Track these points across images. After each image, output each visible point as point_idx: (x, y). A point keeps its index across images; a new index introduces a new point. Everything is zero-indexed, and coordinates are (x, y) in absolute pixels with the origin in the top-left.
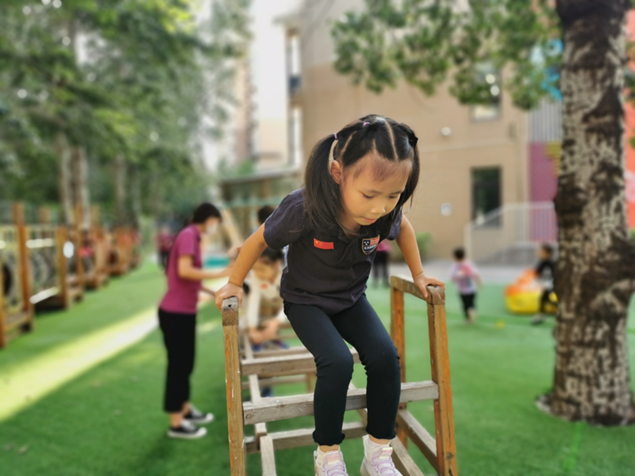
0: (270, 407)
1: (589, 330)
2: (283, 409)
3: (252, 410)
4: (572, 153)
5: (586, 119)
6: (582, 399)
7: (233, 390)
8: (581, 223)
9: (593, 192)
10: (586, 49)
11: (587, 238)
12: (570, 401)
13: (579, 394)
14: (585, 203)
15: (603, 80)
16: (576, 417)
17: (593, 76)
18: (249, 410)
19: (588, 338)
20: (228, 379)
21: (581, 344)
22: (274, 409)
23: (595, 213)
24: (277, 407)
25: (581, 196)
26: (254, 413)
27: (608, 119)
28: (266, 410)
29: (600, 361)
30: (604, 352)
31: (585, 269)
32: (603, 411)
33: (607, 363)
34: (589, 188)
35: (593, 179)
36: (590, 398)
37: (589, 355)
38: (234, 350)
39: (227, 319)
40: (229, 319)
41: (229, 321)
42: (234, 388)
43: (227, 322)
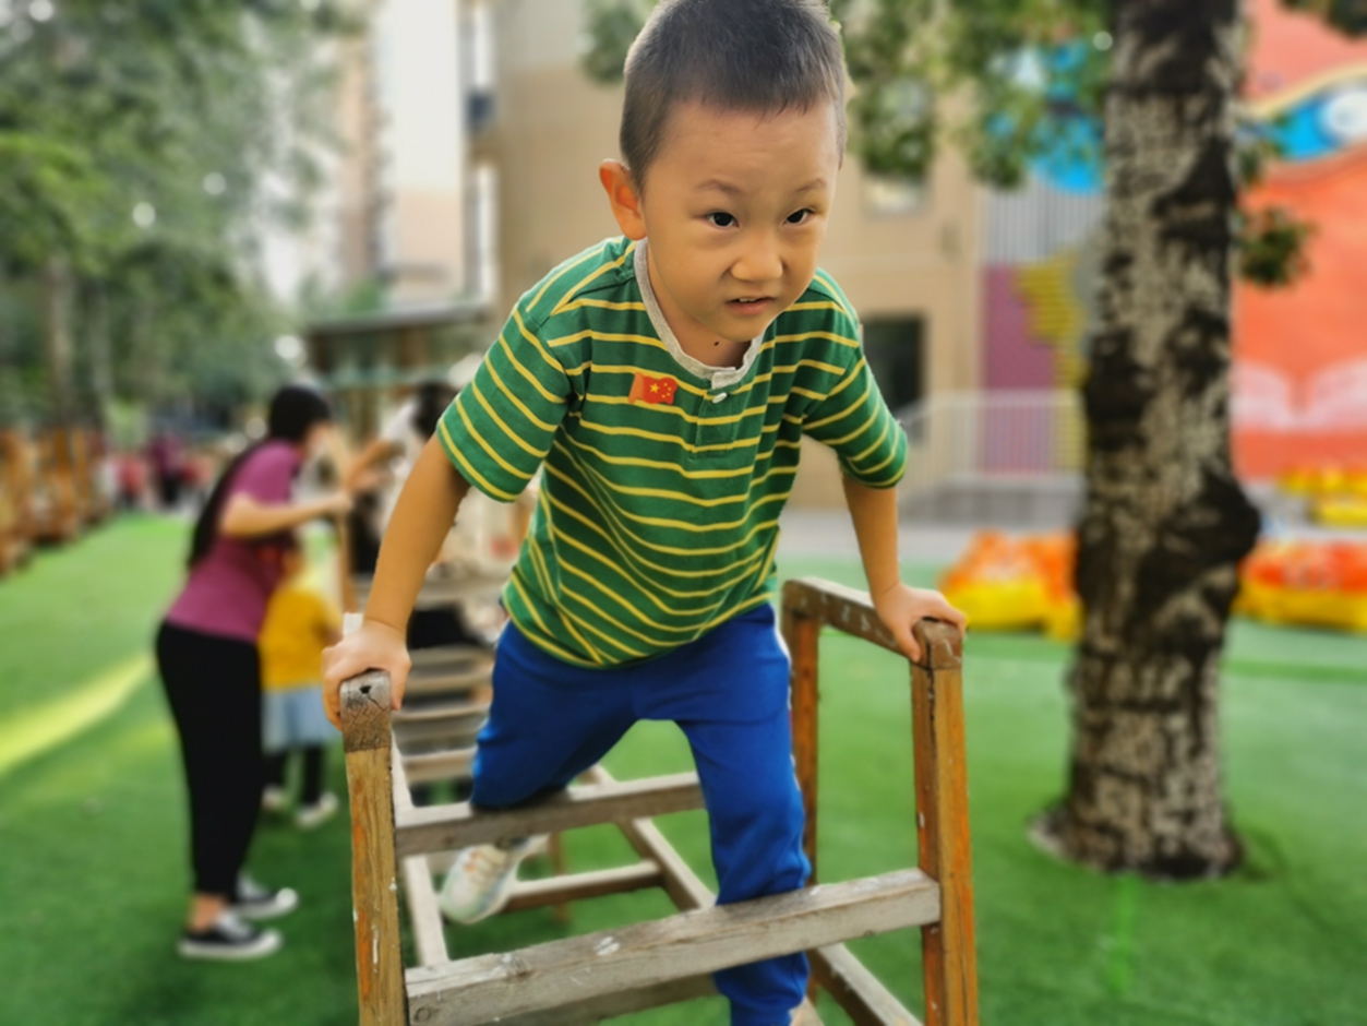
0: (485, 983)
1: (1149, 674)
2: (524, 983)
3: (433, 995)
4: (1126, 286)
5: (1160, 208)
6: (1131, 824)
7: (375, 942)
8: (1141, 443)
9: (1168, 373)
10: (1165, 51)
11: (1151, 475)
12: (1104, 828)
13: (1124, 812)
14: (1149, 396)
15: (1200, 121)
16: (1116, 863)
17: (1179, 112)
18: (423, 996)
19: (1146, 692)
20: (360, 909)
21: (1132, 705)
22: (497, 985)
23: (1171, 420)
24: (508, 979)
25: (1144, 382)
26: (438, 1003)
27: (1204, 210)
28: (475, 990)
29: (1169, 740)
30: (1178, 722)
31: (1144, 542)
32: (1171, 848)
33: (1183, 745)
34: (1160, 364)
35: (1170, 344)
36: (1145, 821)
37: (1147, 728)
38: (378, 824)
39: (358, 731)
40: (365, 732)
41: (364, 737)
42: (380, 934)
43: (359, 741)
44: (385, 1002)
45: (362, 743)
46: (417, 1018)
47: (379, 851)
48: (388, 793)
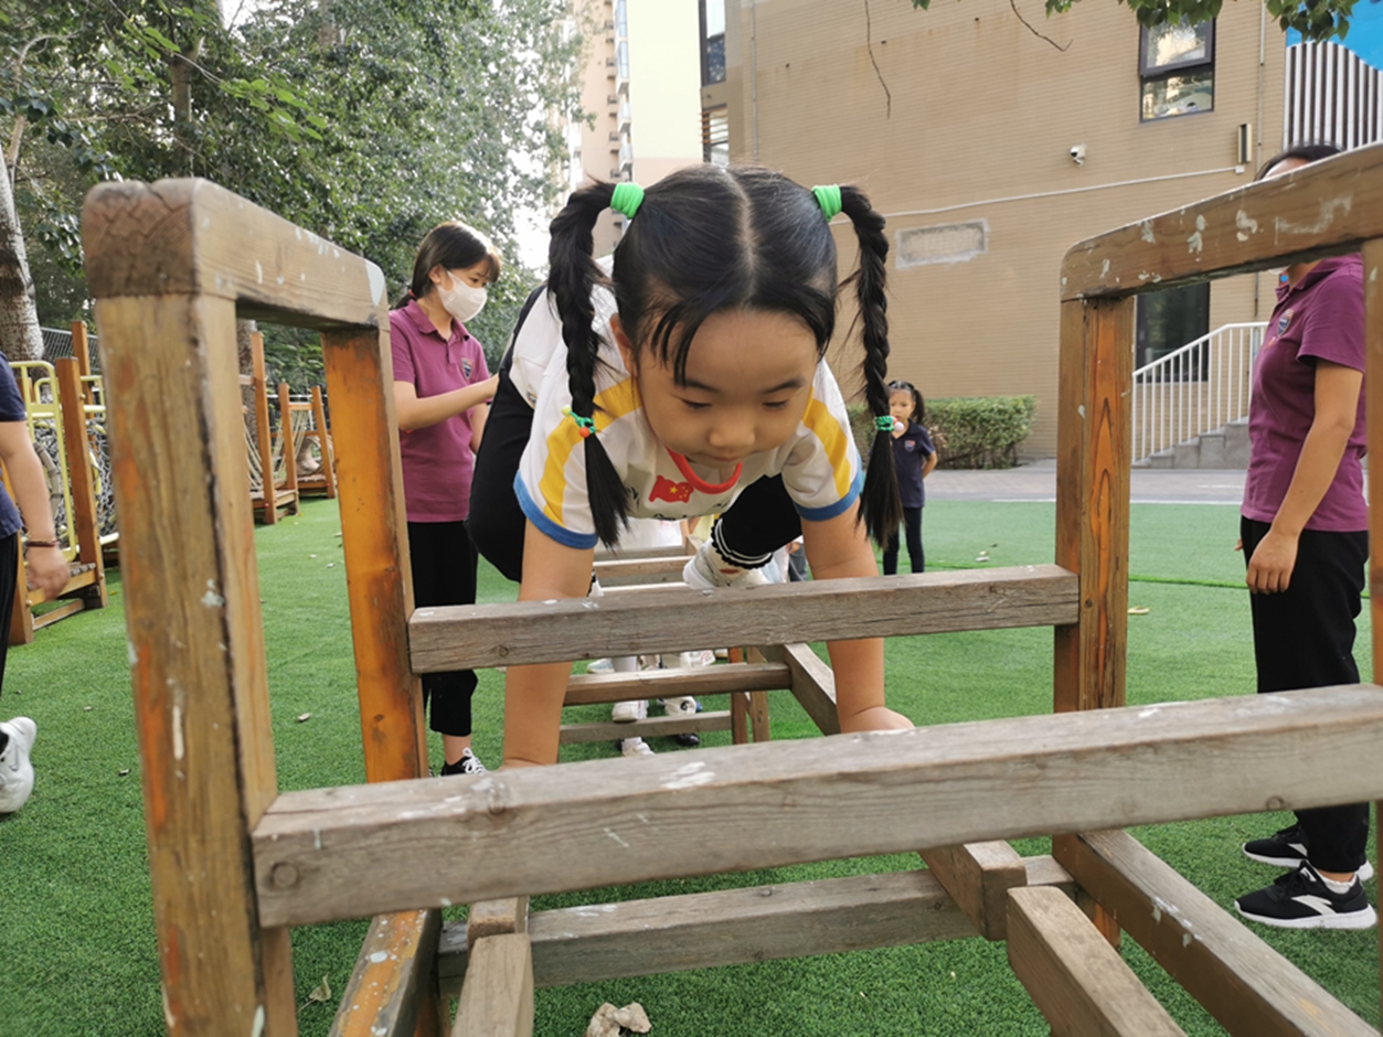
0: (417, 822)
2: (503, 831)
3: (307, 837)
7: (177, 713)
18: (282, 837)
20: (141, 643)
22: (444, 830)
24: (468, 820)
26: (316, 854)
28: (395, 835)
38: (171, 460)
39: (118, 252)
40: (134, 256)
41: (132, 267)
42: (186, 698)
43: (123, 275)
44: (203, 841)
45: (129, 279)
46: (270, 881)
47: (176, 520)
48: (190, 395)
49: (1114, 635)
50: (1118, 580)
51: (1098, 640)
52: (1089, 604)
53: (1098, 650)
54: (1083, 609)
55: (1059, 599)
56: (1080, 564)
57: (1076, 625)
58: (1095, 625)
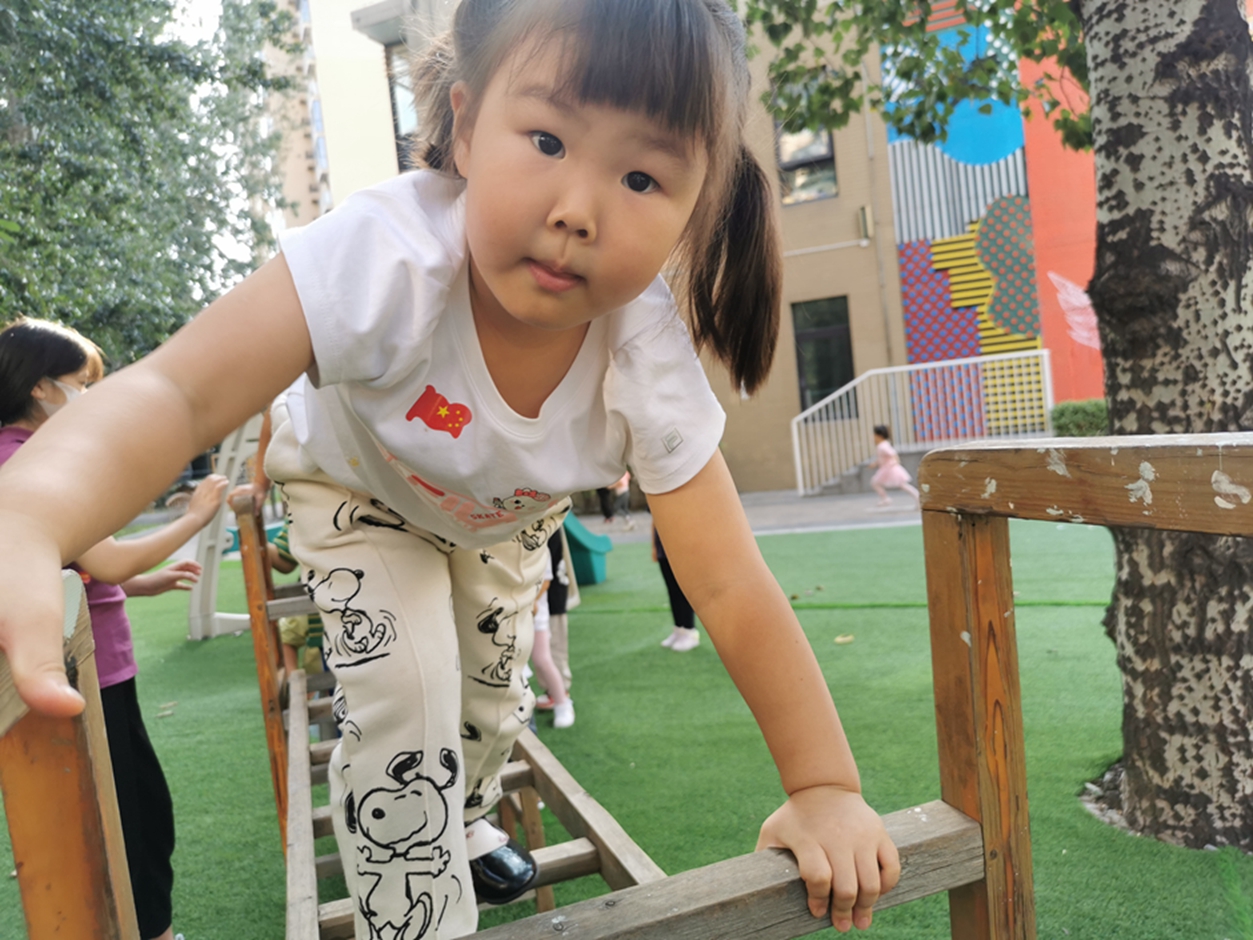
49: (1021, 885)
50: (1020, 822)
51: (1006, 895)
52: (994, 855)
53: (1006, 904)
54: (989, 863)
55: (964, 856)
56: (980, 810)
57: (983, 881)
58: (1002, 876)
